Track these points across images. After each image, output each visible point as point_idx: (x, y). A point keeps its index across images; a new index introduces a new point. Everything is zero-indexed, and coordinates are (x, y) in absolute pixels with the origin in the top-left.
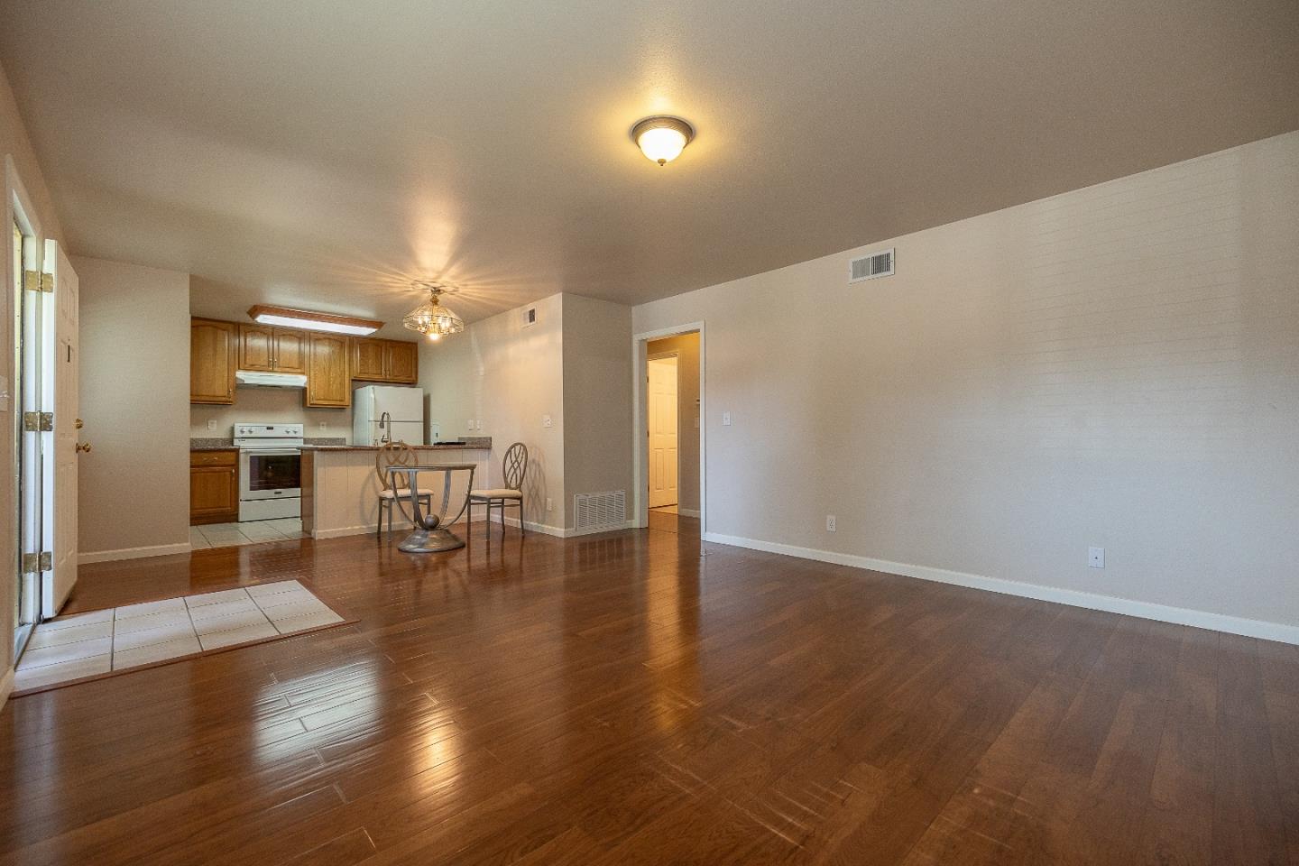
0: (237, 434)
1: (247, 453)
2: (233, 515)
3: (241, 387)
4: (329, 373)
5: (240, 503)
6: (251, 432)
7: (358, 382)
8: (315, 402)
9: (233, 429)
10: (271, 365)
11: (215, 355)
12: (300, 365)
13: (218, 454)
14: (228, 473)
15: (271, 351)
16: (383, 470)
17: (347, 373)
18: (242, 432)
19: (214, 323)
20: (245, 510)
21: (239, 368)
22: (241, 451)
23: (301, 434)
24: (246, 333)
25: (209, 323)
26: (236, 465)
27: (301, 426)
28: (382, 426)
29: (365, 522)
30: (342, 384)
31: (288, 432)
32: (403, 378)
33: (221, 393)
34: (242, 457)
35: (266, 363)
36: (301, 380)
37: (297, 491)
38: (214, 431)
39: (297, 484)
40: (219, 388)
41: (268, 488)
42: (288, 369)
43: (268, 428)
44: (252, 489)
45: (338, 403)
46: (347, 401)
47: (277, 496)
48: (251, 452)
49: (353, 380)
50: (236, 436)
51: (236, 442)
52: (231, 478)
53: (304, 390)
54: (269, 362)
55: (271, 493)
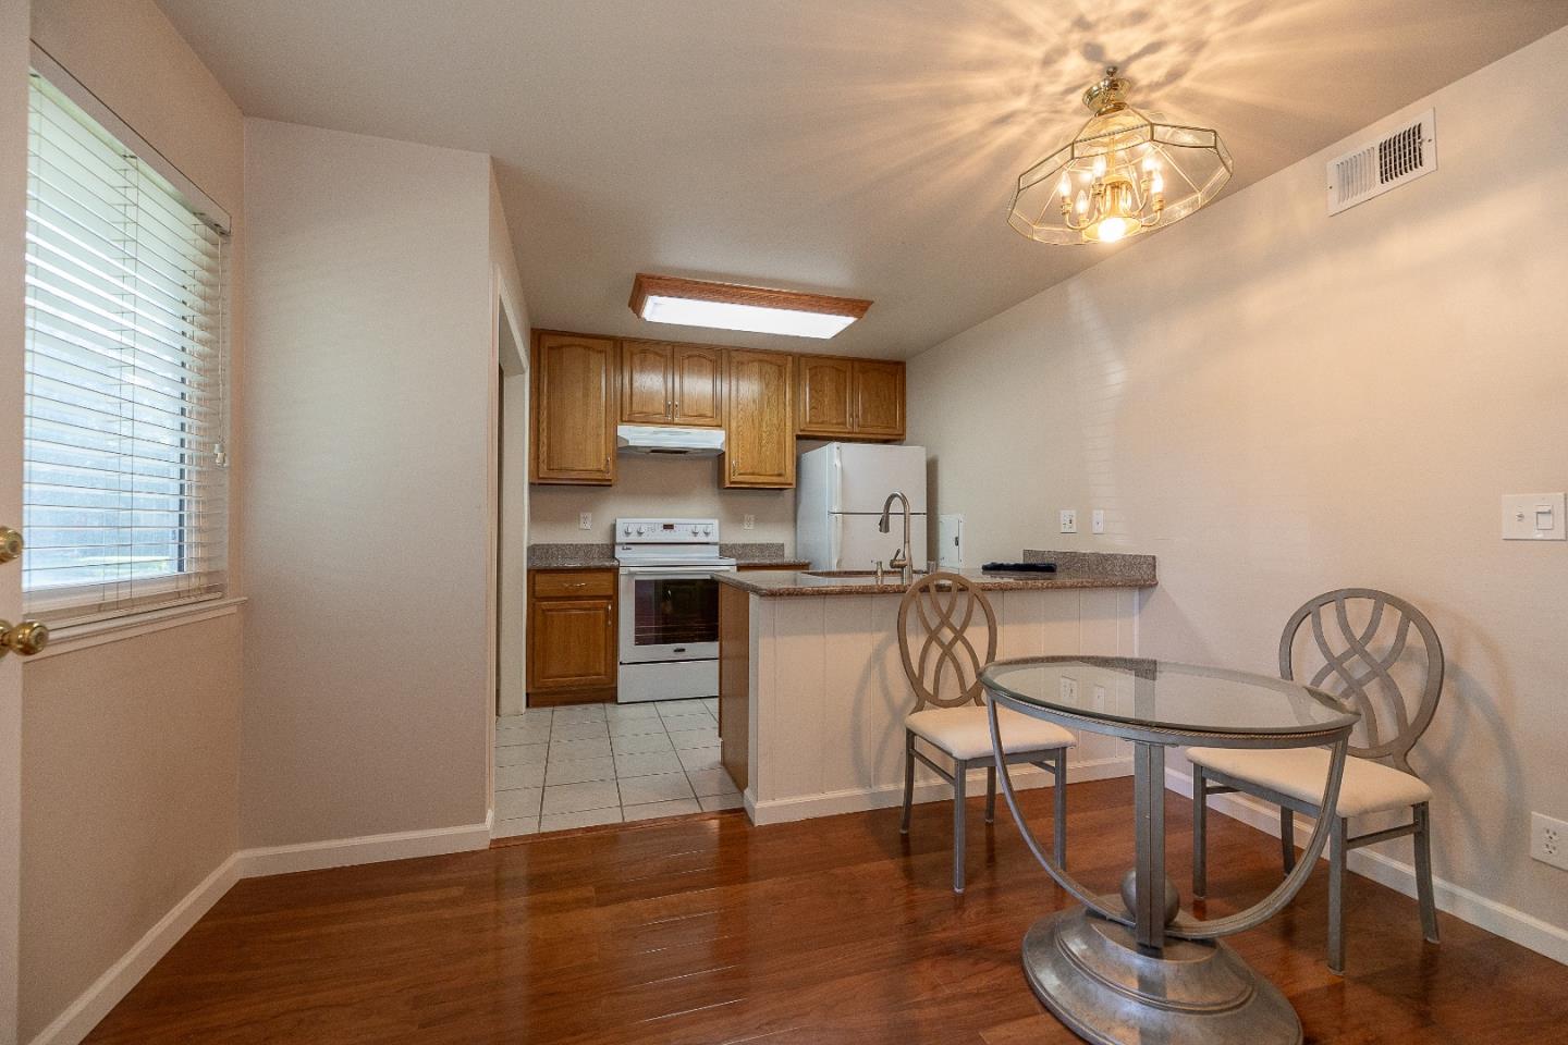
0: (620, 538)
1: (631, 574)
2: (612, 688)
3: (625, 453)
4: (761, 426)
5: (620, 668)
6: (640, 534)
7: (808, 439)
8: (740, 478)
9: (614, 528)
10: (670, 413)
11: (586, 395)
12: (714, 416)
13: (589, 576)
14: (602, 612)
15: (670, 395)
16: (916, 644)
17: (789, 424)
18: (627, 534)
19: (583, 341)
20: (629, 681)
21: (622, 421)
22: (622, 571)
23: (714, 538)
24: (632, 354)
25: (578, 341)
26: (614, 598)
27: (716, 522)
28: (884, 526)
29: (863, 780)
30: (781, 445)
31: (695, 534)
32: (880, 432)
33: (592, 465)
34: (623, 581)
35: (662, 409)
36: (714, 439)
37: (712, 648)
38: (586, 532)
39: (711, 634)
40: (590, 457)
41: (666, 640)
42: (698, 419)
43: (668, 527)
44: (640, 641)
45: (775, 479)
46: (790, 476)
47: (680, 656)
48: (635, 574)
49: (799, 438)
50: (618, 541)
51: (619, 553)
52: (606, 621)
53: (719, 457)
54: (667, 406)
55: (667, 650)
